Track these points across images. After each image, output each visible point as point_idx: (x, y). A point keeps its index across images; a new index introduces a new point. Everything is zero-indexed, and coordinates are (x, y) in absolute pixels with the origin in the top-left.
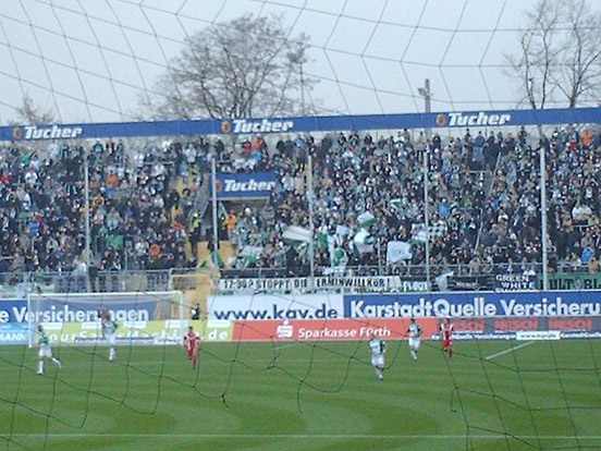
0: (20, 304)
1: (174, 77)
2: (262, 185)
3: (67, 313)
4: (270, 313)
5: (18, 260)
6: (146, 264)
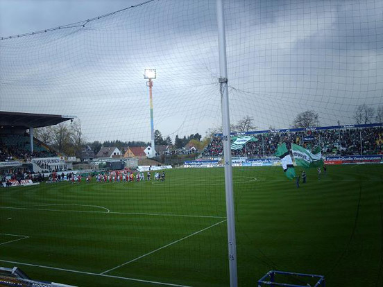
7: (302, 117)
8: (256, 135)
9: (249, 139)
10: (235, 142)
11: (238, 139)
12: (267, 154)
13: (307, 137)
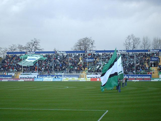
0: (59, 76)
1: (76, 46)
2: (91, 60)
3: (66, 77)
4: (95, 77)
5: (58, 70)
6: (76, 70)
7: (82, 42)
8: (44, 54)
9: (39, 58)
10: (26, 60)
11: (29, 57)
12: (56, 71)
13: (89, 58)
